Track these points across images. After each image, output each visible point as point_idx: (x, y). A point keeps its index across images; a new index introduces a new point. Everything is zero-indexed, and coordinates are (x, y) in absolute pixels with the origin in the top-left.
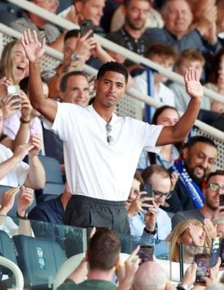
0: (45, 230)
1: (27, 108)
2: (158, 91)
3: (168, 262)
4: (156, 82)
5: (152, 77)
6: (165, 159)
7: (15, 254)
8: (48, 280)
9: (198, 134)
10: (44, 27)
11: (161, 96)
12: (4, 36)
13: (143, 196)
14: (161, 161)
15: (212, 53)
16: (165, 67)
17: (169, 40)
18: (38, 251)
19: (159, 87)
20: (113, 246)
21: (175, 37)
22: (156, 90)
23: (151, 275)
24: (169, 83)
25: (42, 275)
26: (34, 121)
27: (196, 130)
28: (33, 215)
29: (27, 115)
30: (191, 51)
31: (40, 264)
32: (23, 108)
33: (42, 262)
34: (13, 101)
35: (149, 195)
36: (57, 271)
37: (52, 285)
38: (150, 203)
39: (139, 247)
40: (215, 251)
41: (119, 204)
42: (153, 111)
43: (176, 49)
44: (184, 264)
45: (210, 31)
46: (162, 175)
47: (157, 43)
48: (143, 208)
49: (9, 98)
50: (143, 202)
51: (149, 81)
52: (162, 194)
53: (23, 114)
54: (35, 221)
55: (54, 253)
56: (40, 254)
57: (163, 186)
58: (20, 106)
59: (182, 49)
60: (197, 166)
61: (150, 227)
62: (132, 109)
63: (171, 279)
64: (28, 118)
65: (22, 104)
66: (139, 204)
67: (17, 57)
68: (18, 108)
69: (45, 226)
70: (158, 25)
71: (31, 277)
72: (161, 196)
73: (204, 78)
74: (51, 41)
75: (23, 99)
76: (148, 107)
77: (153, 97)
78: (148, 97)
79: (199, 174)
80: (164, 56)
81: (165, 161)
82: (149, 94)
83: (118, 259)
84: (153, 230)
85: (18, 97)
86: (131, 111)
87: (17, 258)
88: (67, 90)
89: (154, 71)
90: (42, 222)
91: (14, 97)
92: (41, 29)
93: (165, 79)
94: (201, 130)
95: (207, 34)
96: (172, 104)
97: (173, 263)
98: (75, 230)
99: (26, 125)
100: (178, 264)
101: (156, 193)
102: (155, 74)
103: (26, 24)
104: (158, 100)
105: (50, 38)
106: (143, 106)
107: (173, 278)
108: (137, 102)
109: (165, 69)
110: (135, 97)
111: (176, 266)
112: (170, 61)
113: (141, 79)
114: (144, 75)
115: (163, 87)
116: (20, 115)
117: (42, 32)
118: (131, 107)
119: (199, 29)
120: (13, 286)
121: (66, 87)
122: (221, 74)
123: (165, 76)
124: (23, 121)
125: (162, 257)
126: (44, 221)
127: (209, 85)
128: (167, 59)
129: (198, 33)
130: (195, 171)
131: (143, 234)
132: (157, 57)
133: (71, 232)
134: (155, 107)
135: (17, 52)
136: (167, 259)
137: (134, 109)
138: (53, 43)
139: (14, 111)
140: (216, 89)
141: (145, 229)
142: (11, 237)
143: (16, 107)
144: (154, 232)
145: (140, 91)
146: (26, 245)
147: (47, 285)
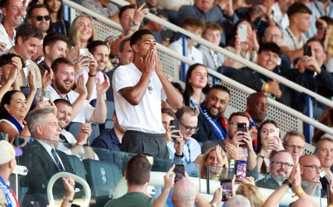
0: (107, 155)
1: (93, 66)
2: (191, 52)
3: (198, 179)
4: (189, 46)
5: (186, 42)
6: (196, 103)
7: (84, 173)
8: (109, 192)
9: (220, 84)
10: (106, 5)
11: (193, 56)
12: (76, 12)
13: (172, 129)
14: (193, 105)
15: (231, 22)
16: (196, 34)
17: (197, 14)
18: (101, 171)
19: (191, 49)
20: (145, 167)
21: (202, 12)
22: (189, 52)
23: (186, 188)
24: (198, 46)
25: (105, 189)
26: (99, 75)
27: (219, 81)
28: (96, 144)
29: (94, 70)
30: (212, 23)
31: (103, 181)
32: (91, 65)
33: (104, 179)
34: (84, 60)
35: (177, 128)
36: (115, 185)
37: (112, 196)
38: (177, 134)
39: (174, 166)
40: (231, 170)
41: (161, 136)
42: (187, 68)
43: (203, 21)
44: (210, 181)
45: (228, 6)
46: (191, 114)
47: (190, 17)
48: (172, 138)
49: (81, 58)
50: (172, 134)
51: (184, 45)
52: (191, 128)
53: (90, 70)
54: (98, 149)
55: (113, 173)
56: (103, 172)
57: (191, 122)
58: (88, 64)
59: (208, 21)
60: (212, 106)
61: (178, 153)
62: (171, 66)
63: (200, 192)
64: (94, 73)
65: (90, 62)
66: (170, 135)
67: (80, 26)
68: (87, 66)
69: (107, 152)
70: (191, 3)
71: (96, 190)
72: (191, 130)
73: (224, 42)
74: (112, 15)
75: (91, 59)
76: (183, 64)
77: (187, 57)
78: (183, 57)
79: (214, 112)
80: (195, 27)
81: (196, 104)
82: (184, 54)
83: (149, 176)
84: (181, 154)
85: (87, 57)
86: (171, 68)
87: (86, 175)
88: (124, 51)
89: (188, 37)
90: (104, 150)
91: (84, 57)
92: (104, 6)
93: (196, 44)
94: (222, 81)
95: (226, 9)
96: (201, 62)
97: (202, 180)
98: (129, 155)
99: (93, 78)
100: (206, 180)
101: (187, 127)
102: (189, 39)
103: (93, 3)
104: (191, 59)
105: (111, 13)
106: (179, 63)
107: (202, 190)
108: (175, 60)
109: (195, 36)
110: (173, 57)
111: (204, 181)
112: (200, 30)
113: (178, 44)
114: (180, 41)
115: (194, 49)
116: (88, 70)
117: (105, 9)
118: (171, 64)
119: (220, 4)
120: (83, 197)
121: (123, 49)
122: (238, 38)
123: (195, 41)
124: (90, 75)
125: (193, 175)
126: (105, 148)
127: (229, 48)
128: (197, 28)
129: (220, 8)
130: (211, 110)
131: (175, 158)
132: (189, 27)
133: (126, 157)
134: (188, 64)
135: (80, 23)
136: (197, 177)
137: (173, 65)
138: (113, 17)
139: (84, 68)
140: (234, 50)
141: (175, 154)
142: (81, 161)
143: (86, 64)
144: (182, 156)
145: (177, 52)
146: (93, 167)
147: (108, 196)
